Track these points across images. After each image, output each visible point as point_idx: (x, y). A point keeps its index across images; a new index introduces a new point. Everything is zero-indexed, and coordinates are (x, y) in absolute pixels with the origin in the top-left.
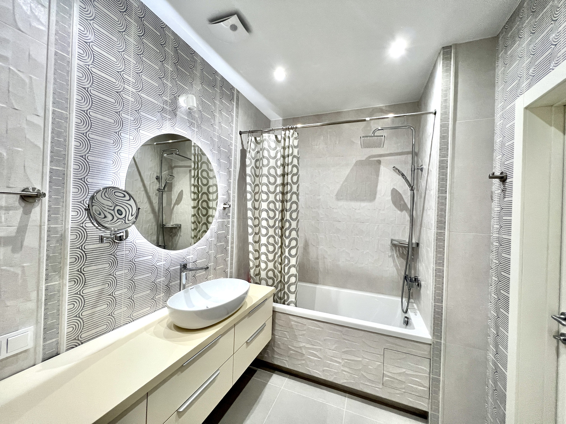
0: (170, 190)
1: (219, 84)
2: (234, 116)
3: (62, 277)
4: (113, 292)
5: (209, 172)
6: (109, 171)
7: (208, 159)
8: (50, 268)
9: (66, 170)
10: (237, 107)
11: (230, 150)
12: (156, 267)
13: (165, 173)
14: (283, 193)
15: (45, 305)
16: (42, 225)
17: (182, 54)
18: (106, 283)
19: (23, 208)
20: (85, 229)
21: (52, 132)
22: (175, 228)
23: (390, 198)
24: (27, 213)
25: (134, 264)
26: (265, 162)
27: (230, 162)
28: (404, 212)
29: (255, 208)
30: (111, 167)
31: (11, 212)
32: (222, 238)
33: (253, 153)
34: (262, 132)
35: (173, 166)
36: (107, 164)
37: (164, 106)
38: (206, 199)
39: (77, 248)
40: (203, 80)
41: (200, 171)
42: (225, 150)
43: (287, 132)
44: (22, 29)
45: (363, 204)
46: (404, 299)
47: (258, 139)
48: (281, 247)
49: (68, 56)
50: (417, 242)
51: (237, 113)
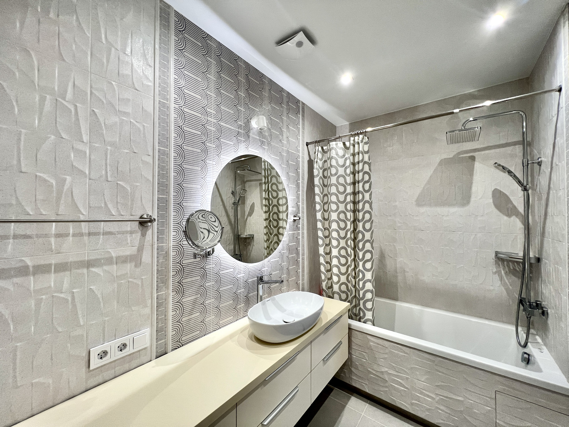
0: (244, 203)
1: (285, 100)
2: (301, 129)
3: (167, 288)
4: (203, 302)
5: (279, 185)
6: (198, 195)
7: (277, 173)
8: (159, 280)
9: (168, 197)
10: (303, 120)
11: (298, 163)
12: (237, 279)
13: (238, 188)
14: (355, 203)
15: (157, 311)
16: (154, 244)
17: (252, 79)
18: (198, 293)
19: (142, 231)
20: (182, 247)
21: (159, 167)
22: (249, 238)
23: (491, 201)
24: (144, 235)
25: (220, 276)
26: (333, 171)
27: (298, 174)
28: (514, 218)
29: (324, 219)
30: (200, 191)
31: (134, 235)
32: (294, 250)
33: (320, 163)
34: (329, 141)
35: (245, 180)
36: (197, 189)
37: (239, 130)
38: (276, 211)
39: (177, 263)
40: (272, 99)
41: (270, 185)
42: (293, 163)
43: (356, 138)
44: (138, 89)
45: (453, 210)
46: (520, 329)
47: (324, 148)
48: (354, 260)
49: (168, 103)
50: (537, 256)
51: (303, 124)
